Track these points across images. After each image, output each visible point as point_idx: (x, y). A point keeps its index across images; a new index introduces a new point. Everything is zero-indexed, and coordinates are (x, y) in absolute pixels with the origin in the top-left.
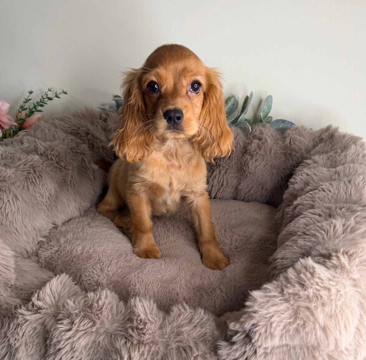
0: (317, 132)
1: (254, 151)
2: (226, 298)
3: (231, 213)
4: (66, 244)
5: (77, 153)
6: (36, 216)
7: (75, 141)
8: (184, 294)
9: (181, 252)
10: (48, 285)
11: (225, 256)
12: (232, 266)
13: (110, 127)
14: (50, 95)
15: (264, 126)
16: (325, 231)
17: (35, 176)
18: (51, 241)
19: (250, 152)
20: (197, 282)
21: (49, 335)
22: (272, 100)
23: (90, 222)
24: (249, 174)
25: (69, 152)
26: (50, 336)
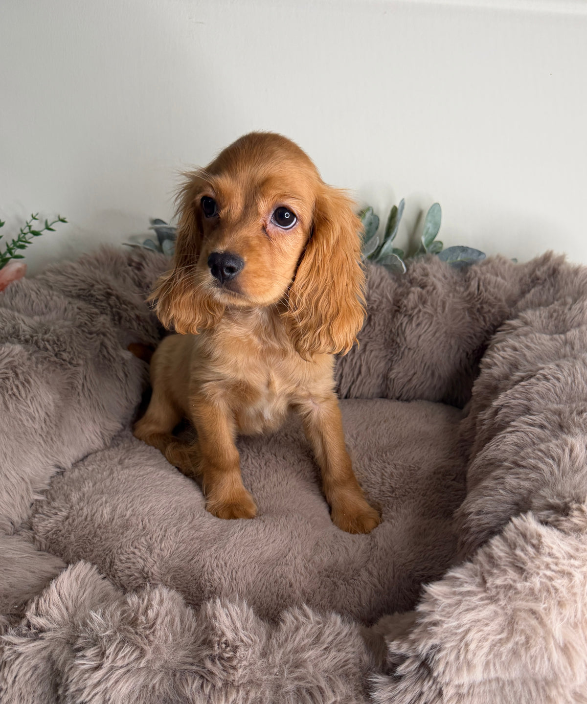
0: (526, 266)
1: (413, 309)
2: (379, 586)
3: (379, 424)
4: (82, 504)
5: (91, 333)
6: (24, 456)
7: (86, 311)
8: (303, 584)
9: (293, 502)
10: (53, 585)
11: (372, 506)
12: (387, 525)
13: (148, 280)
14: (36, 226)
15: (428, 260)
16: (554, 459)
17: (17, 382)
18: (54, 500)
19: (406, 311)
20: (325, 560)
21: (61, 678)
22: (440, 210)
23: (123, 458)
24: (407, 351)
25: (78, 333)
26: (64, 680)
